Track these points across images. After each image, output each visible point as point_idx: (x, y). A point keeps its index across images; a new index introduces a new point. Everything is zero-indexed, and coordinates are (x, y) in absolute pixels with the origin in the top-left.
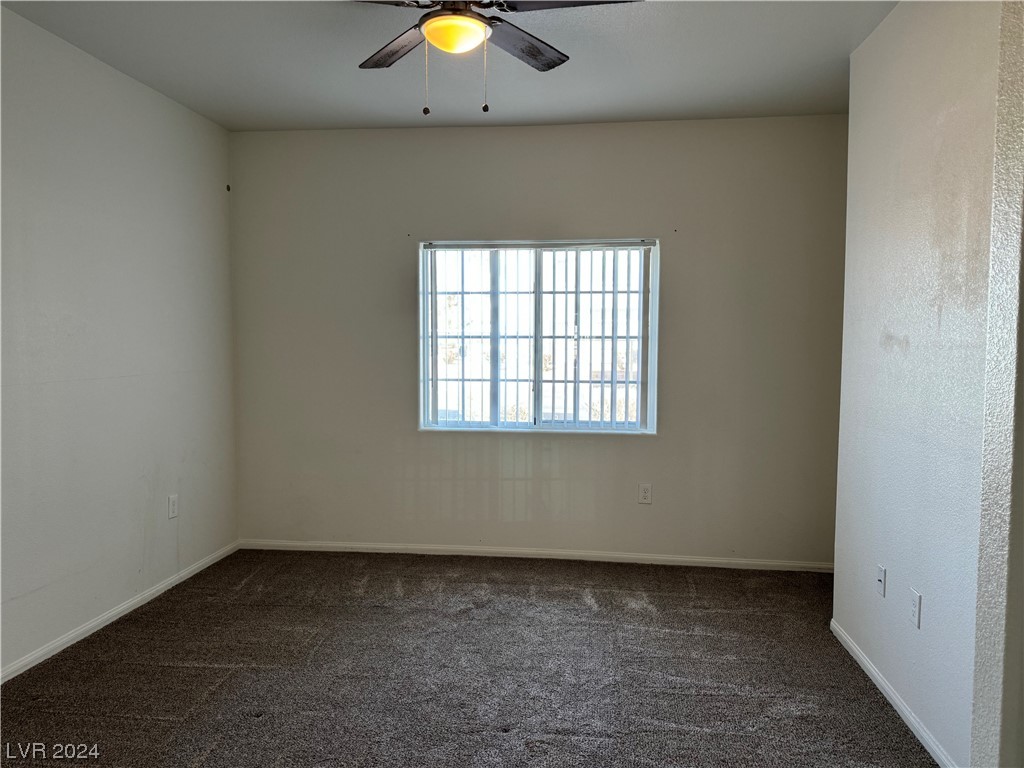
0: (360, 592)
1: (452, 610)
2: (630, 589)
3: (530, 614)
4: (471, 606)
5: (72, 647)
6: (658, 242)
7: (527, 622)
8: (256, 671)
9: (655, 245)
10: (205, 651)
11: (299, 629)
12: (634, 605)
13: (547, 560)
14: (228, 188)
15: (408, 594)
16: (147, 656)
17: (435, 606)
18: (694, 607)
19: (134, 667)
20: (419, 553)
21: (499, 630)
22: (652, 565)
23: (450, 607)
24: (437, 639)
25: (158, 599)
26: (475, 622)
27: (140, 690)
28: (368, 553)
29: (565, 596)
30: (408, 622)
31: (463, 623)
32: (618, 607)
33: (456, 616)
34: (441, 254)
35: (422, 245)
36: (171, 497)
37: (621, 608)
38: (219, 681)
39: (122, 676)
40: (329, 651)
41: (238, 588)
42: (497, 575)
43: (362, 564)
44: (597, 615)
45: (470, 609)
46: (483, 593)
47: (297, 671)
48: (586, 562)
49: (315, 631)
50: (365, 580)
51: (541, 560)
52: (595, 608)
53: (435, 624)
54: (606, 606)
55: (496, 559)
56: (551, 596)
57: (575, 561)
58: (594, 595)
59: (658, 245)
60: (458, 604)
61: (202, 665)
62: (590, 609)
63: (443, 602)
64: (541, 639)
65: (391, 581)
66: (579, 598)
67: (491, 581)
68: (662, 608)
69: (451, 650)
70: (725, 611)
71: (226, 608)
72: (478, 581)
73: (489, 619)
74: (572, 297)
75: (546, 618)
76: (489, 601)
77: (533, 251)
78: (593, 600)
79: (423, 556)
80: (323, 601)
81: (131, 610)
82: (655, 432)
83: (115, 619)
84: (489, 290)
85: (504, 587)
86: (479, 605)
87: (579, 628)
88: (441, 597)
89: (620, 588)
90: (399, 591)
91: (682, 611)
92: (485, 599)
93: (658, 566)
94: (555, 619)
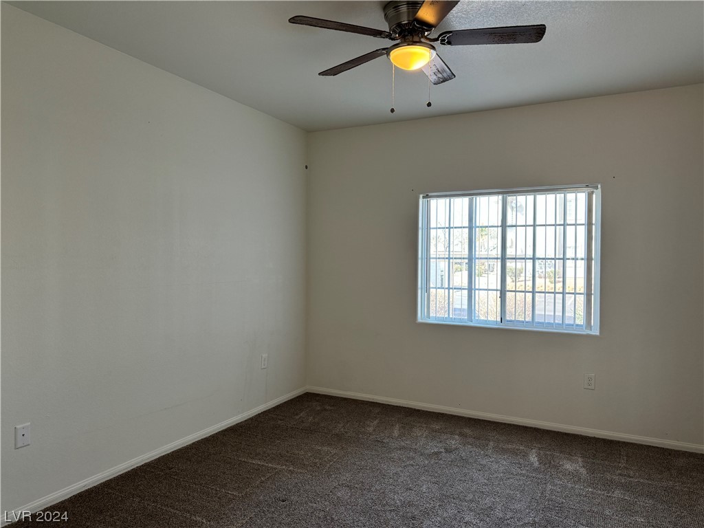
0: (371, 429)
1: (427, 451)
2: (569, 454)
3: (484, 462)
4: (443, 450)
5: (197, 442)
6: (599, 186)
7: (479, 467)
8: (292, 472)
9: (597, 188)
10: (266, 455)
11: (325, 449)
12: (568, 466)
13: (509, 424)
14: (306, 167)
15: (401, 436)
16: (234, 453)
17: (417, 447)
18: (620, 475)
19: (225, 458)
20: (417, 408)
21: (456, 470)
22: (594, 438)
23: (427, 449)
24: (411, 469)
25: (251, 419)
26: (441, 462)
27: (224, 473)
28: (383, 404)
29: (514, 453)
30: (395, 455)
31: (432, 462)
32: (555, 466)
33: (429, 455)
34: (433, 202)
35: (421, 196)
36: (264, 356)
37: (556, 467)
38: (269, 475)
39: (217, 463)
40: (339, 466)
41: (297, 417)
42: (467, 431)
43: (377, 410)
44: (536, 470)
45: (441, 452)
46: (453, 443)
47: (316, 476)
48: (540, 429)
49: (334, 451)
50: (376, 422)
51: (505, 424)
52: (536, 464)
53: (413, 458)
54: (545, 464)
55: (470, 419)
56: (504, 451)
57: (531, 428)
58: (538, 455)
59: (600, 190)
60: (433, 446)
61: (262, 463)
62: (532, 464)
63: (424, 444)
64: (486, 481)
65: (393, 425)
66: (525, 456)
67: (461, 434)
68: (591, 471)
69: (418, 479)
70: (646, 481)
71: (287, 429)
72: (452, 433)
73: (452, 461)
74: (530, 230)
75: (495, 466)
76: (456, 449)
77: (500, 197)
78: (536, 459)
79: (419, 411)
80: (346, 432)
81: (235, 424)
82: (598, 334)
83: (224, 428)
84: (467, 225)
85: (470, 440)
86: (448, 451)
87: (518, 477)
88: (423, 441)
89: (561, 452)
90: (396, 433)
91: (608, 476)
92: (454, 446)
93: (599, 438)
94: (502, 469)
